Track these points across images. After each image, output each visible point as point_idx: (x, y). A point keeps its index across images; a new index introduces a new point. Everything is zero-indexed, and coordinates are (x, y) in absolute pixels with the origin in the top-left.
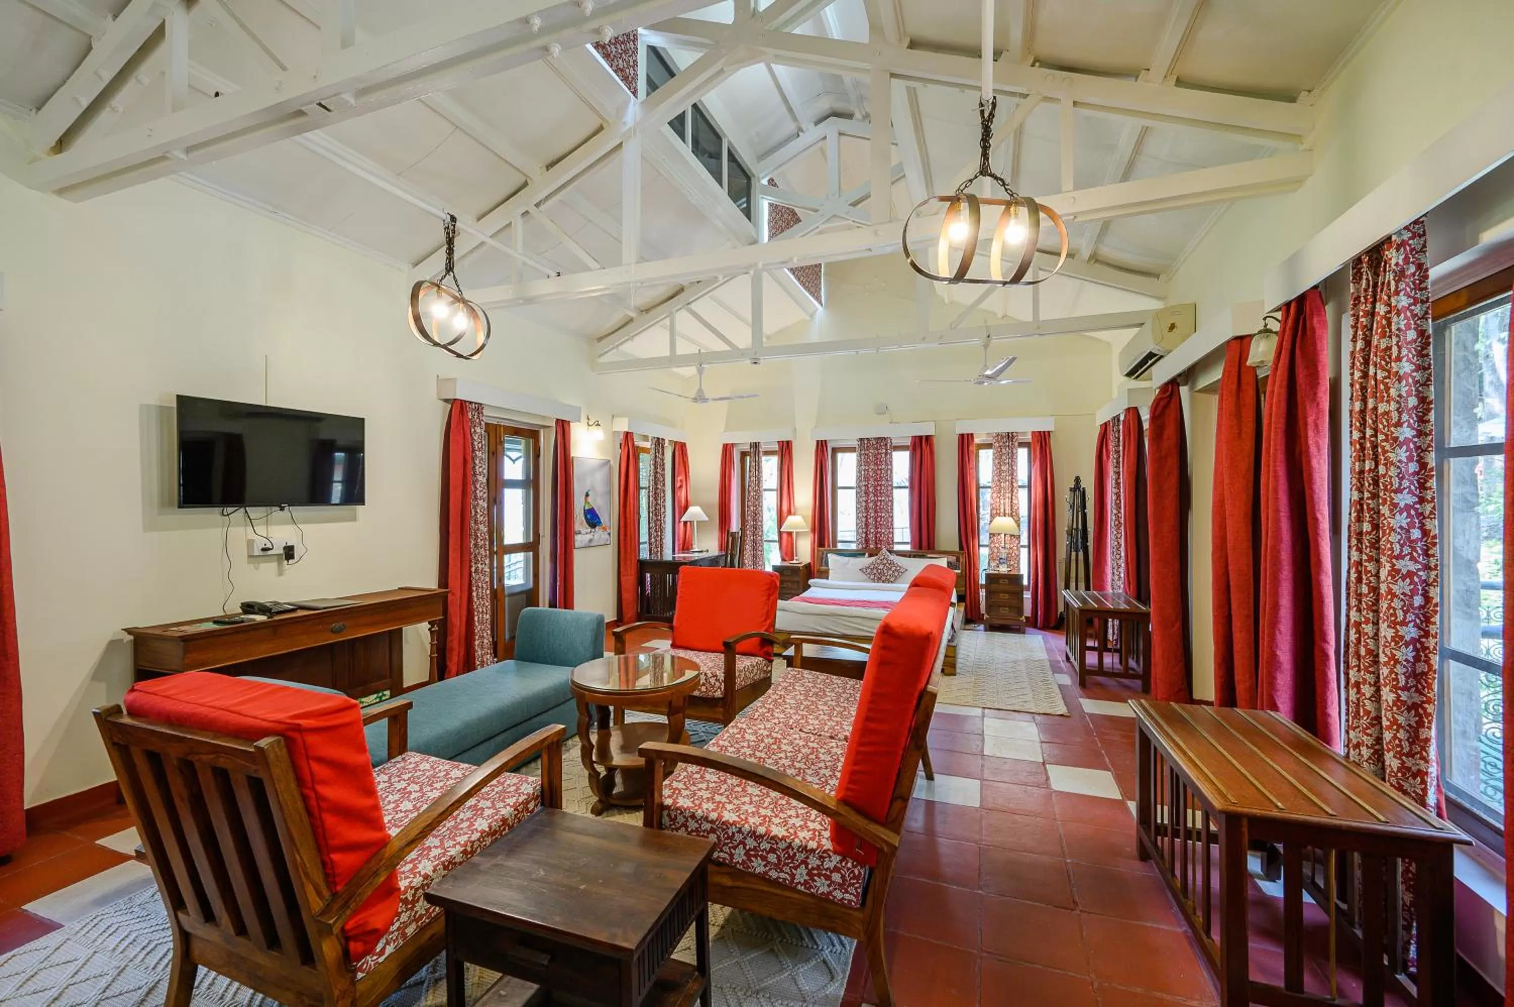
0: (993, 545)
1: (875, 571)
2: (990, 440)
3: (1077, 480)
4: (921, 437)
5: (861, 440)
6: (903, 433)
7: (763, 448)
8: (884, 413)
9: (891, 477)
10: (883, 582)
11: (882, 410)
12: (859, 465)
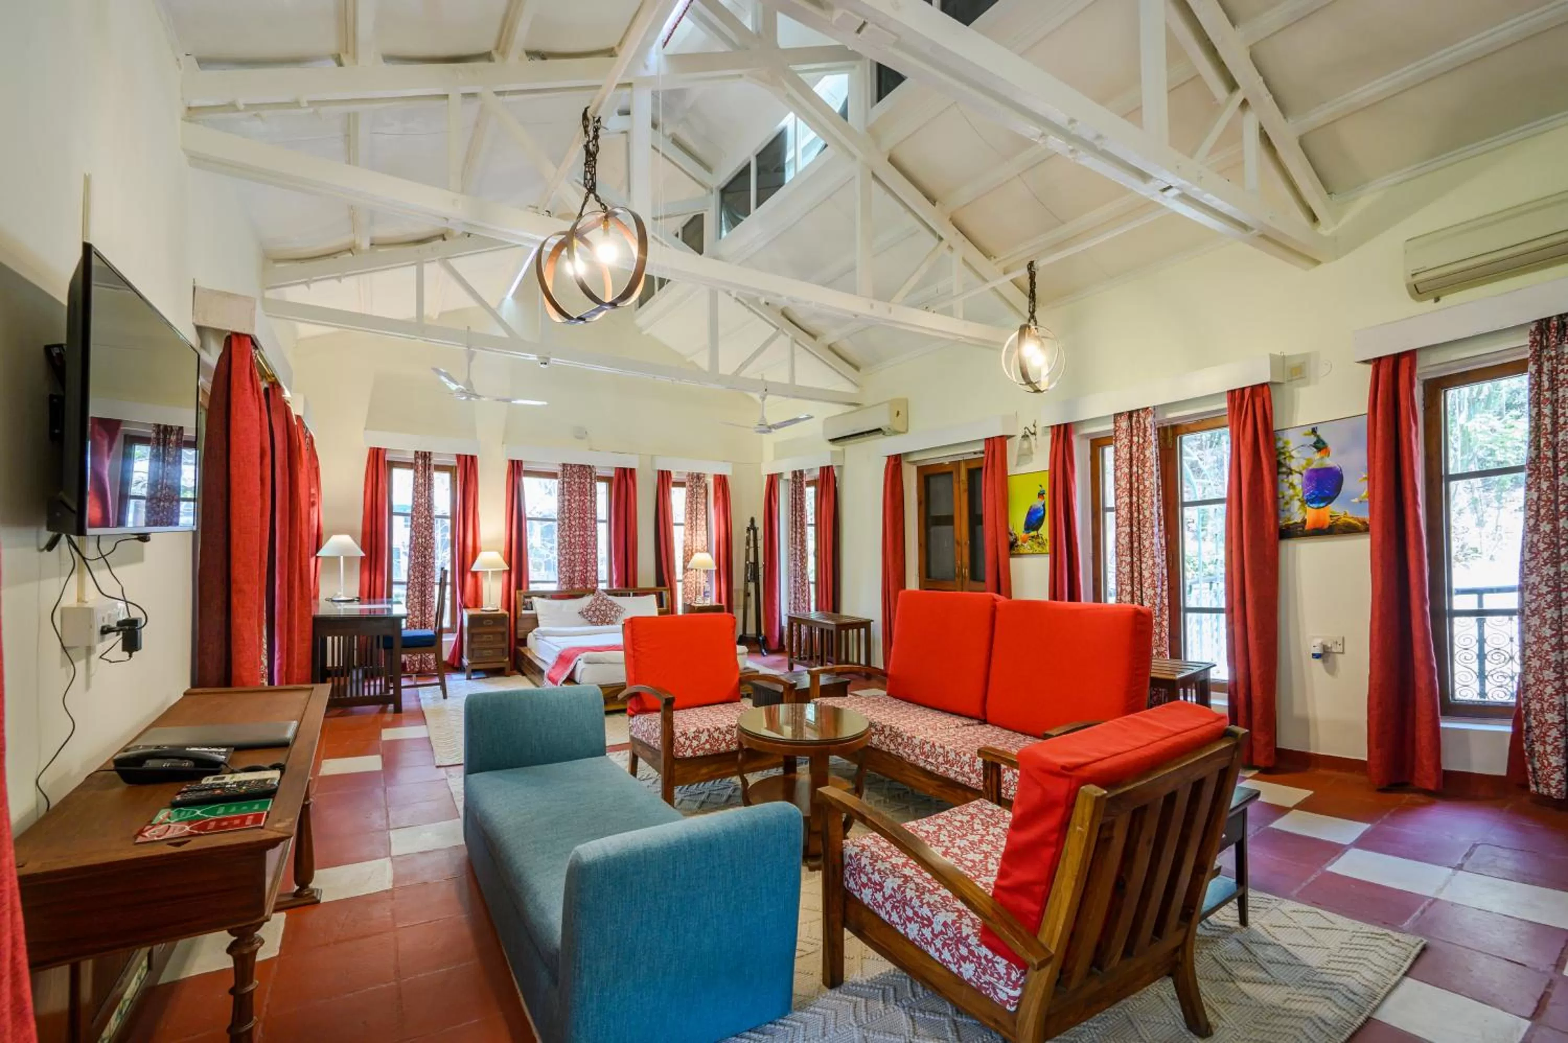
0: (686, 580)
1: (597, 613)
2: (683, 478)
3: (752, 520)
4: (625, 470)
5: (564, 465)
6: (606, 464)
7: (435, 461)
8: (581, 438)
9: (595, 511)
10: (608, 624)
11: (581, 434)
12: (562, 493)
